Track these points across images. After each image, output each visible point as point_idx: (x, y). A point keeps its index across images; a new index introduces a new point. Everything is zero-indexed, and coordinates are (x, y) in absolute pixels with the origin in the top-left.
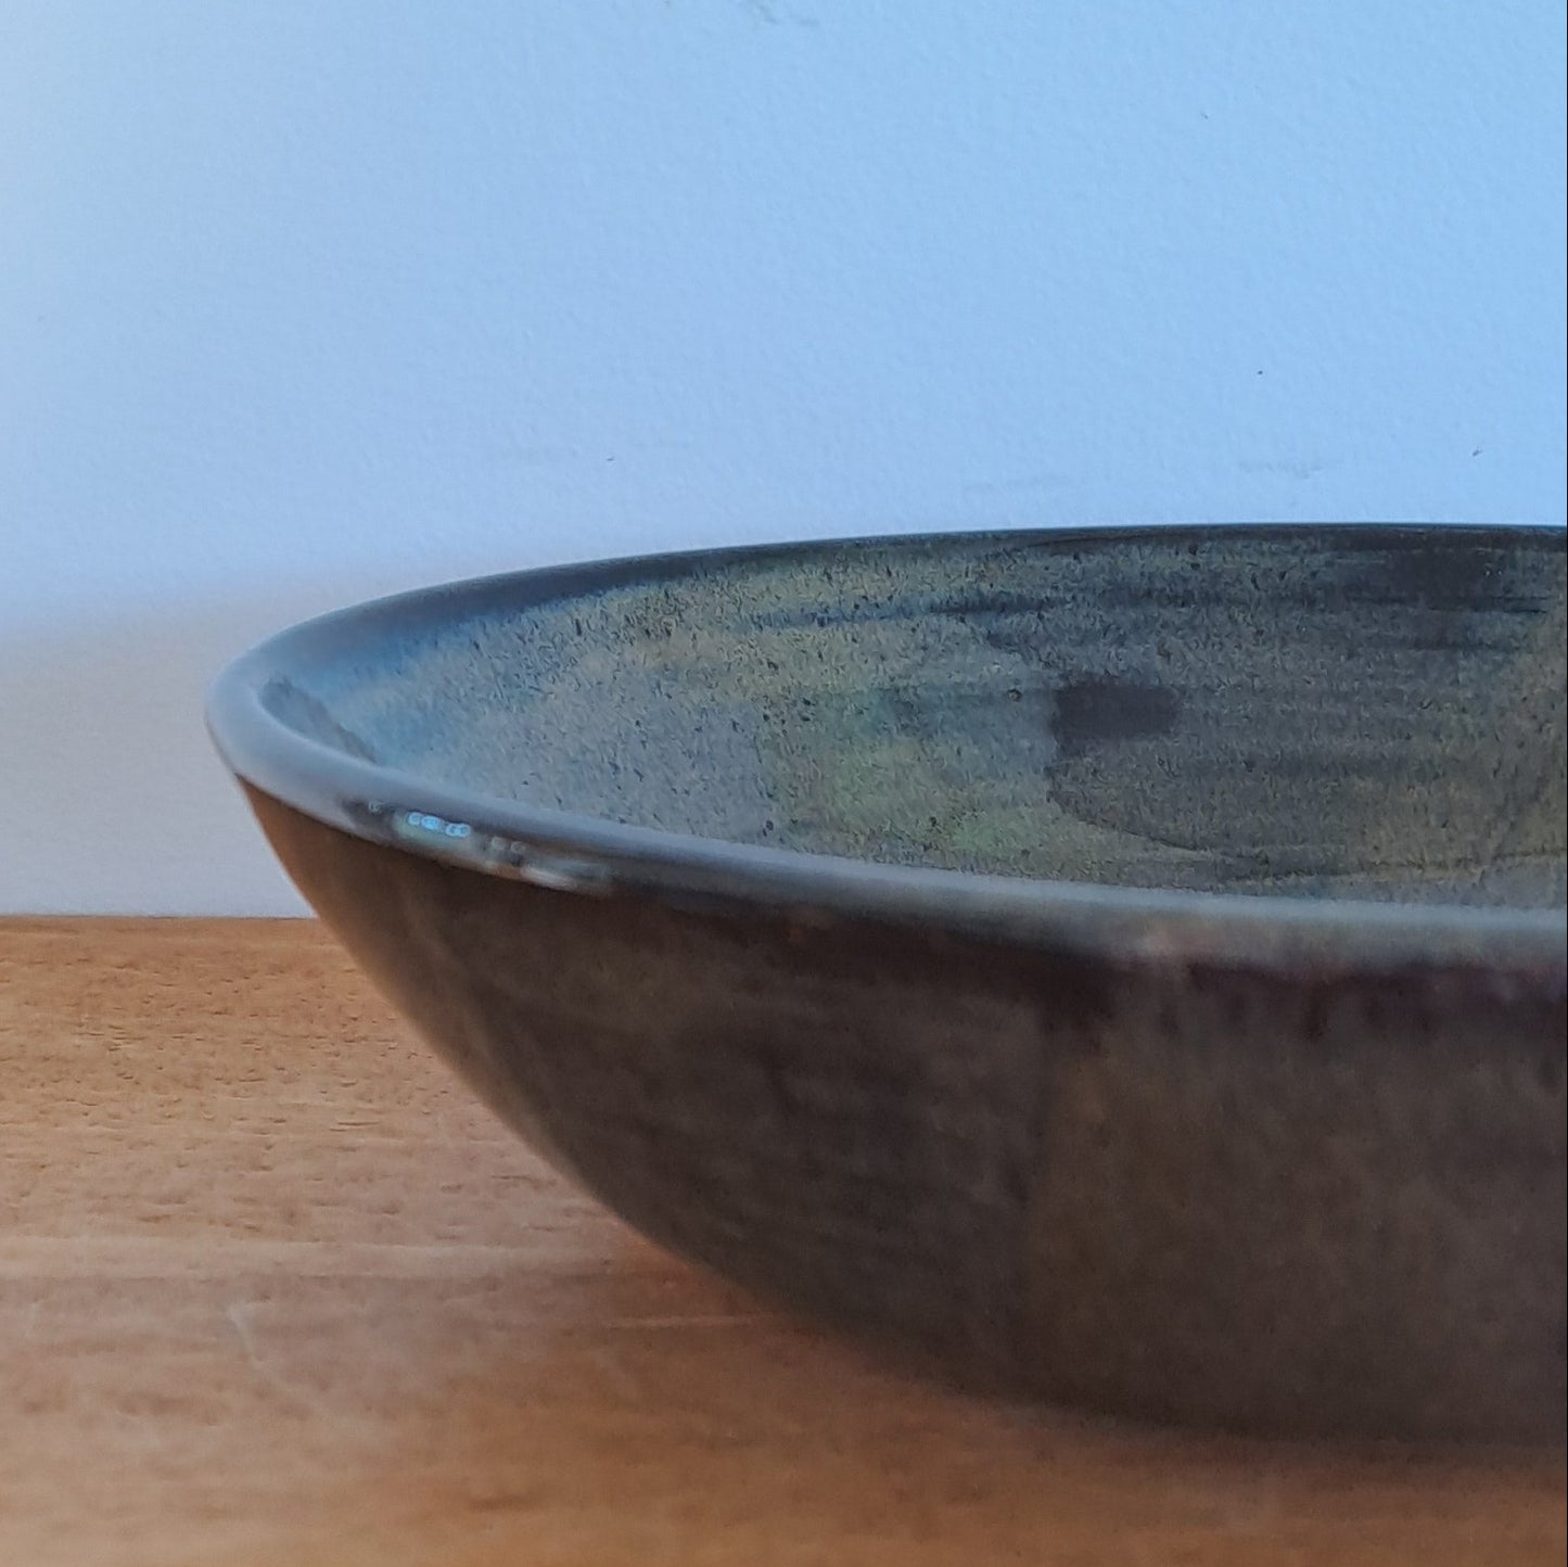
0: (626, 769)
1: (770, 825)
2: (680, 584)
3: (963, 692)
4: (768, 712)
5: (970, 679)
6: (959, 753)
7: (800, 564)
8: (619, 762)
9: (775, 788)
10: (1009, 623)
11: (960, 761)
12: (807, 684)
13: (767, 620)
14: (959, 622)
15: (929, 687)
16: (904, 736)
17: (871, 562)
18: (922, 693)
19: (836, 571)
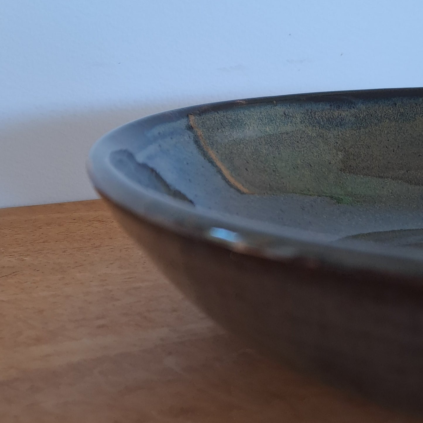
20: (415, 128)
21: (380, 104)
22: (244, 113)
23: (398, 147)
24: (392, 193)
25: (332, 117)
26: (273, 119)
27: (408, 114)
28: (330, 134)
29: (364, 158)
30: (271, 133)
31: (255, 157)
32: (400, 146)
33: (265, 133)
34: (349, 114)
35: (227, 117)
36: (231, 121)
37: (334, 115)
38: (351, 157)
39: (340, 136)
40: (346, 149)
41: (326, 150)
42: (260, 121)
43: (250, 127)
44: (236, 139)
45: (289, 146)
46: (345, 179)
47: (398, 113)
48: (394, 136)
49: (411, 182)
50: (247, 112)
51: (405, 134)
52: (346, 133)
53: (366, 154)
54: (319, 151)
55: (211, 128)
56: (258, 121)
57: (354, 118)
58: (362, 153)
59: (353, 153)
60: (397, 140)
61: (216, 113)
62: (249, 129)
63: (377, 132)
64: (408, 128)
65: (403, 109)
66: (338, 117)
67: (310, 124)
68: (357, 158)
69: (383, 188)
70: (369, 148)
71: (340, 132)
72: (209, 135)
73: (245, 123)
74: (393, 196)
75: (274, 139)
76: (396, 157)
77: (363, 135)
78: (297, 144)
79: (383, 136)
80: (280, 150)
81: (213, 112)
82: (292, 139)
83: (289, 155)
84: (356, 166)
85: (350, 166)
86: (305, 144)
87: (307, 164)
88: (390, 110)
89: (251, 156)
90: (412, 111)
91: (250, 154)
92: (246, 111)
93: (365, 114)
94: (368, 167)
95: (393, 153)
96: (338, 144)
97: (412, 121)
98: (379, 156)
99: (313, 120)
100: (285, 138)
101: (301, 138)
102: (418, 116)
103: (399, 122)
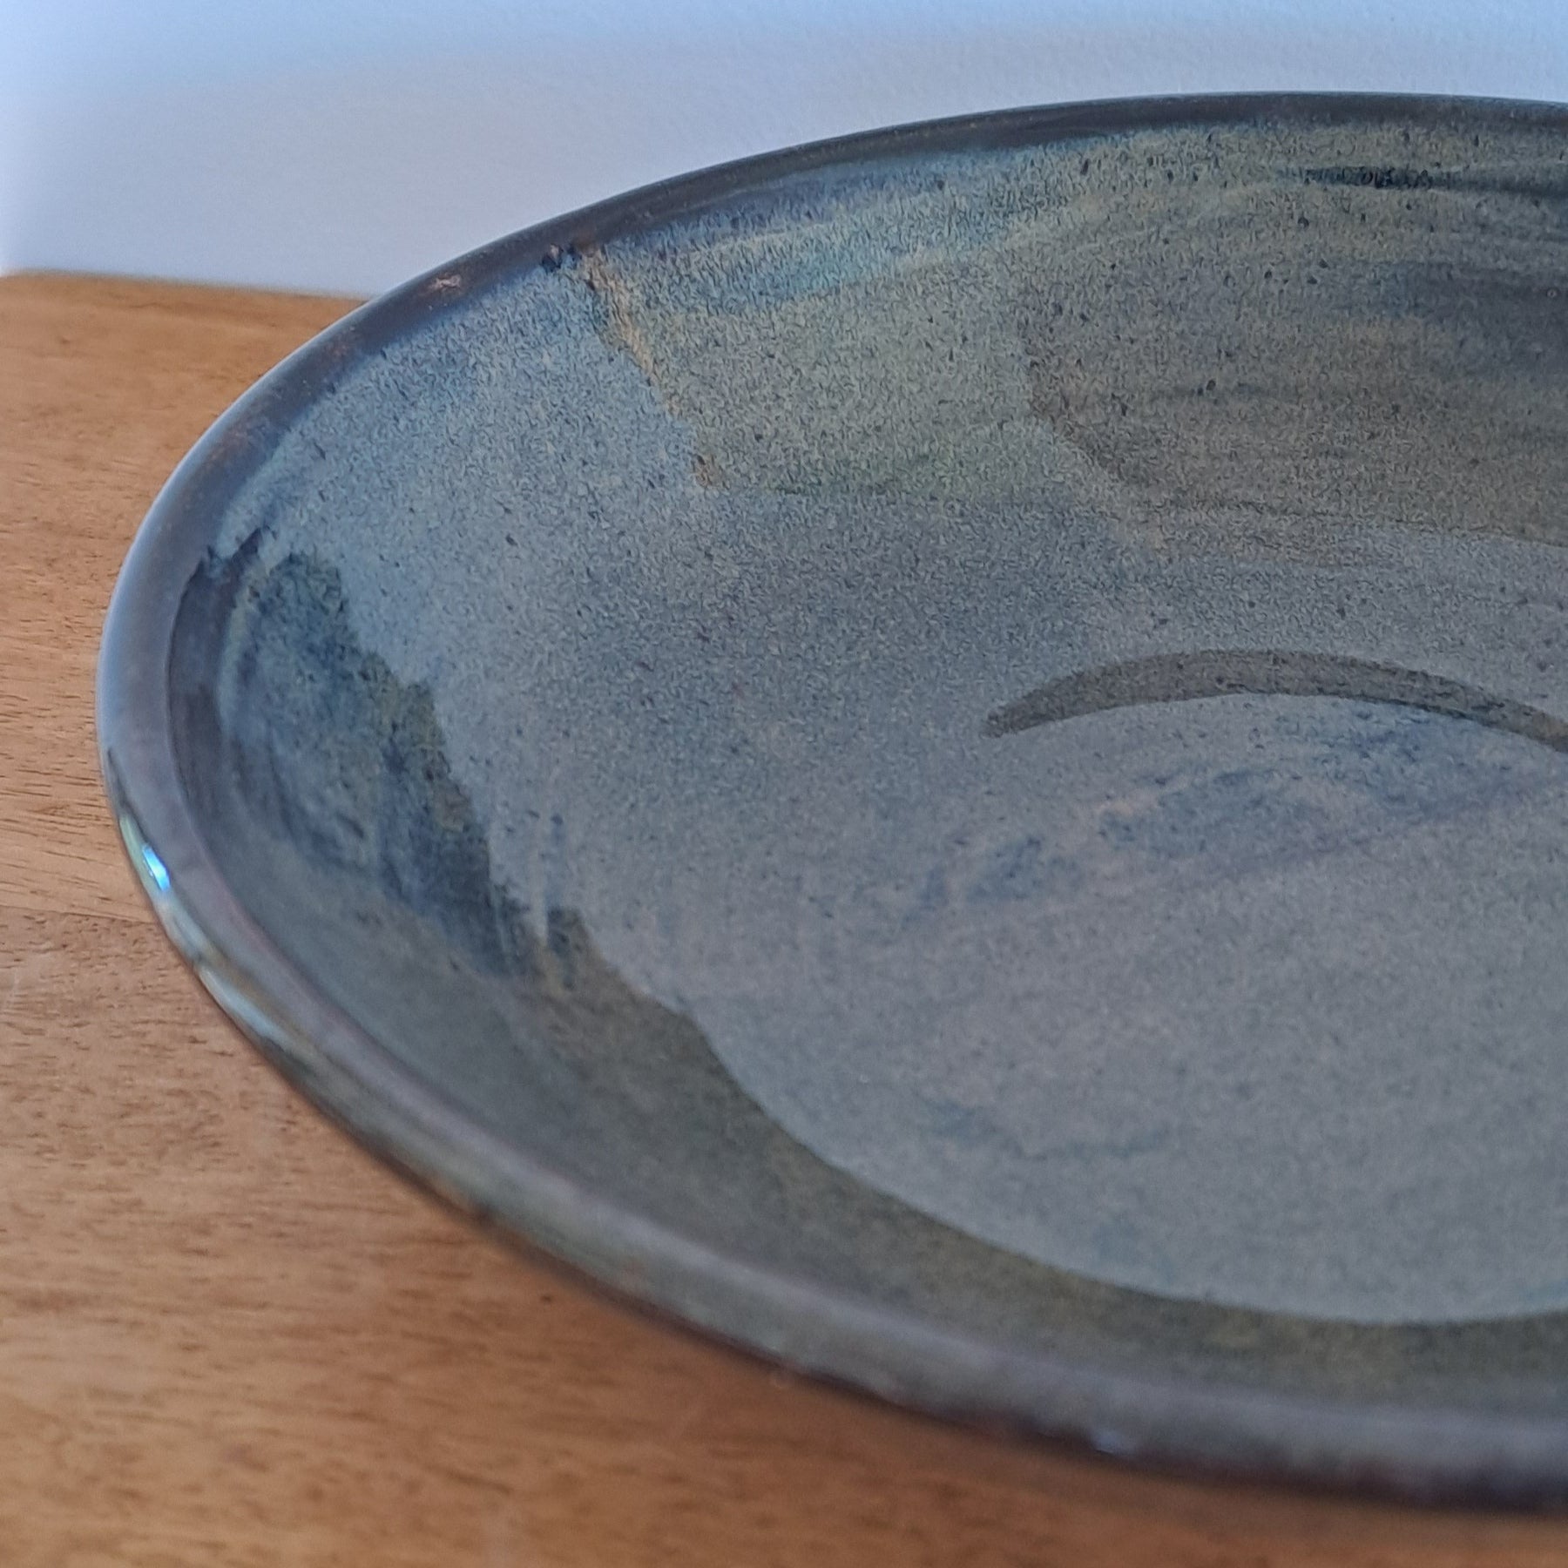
0: (1072, 312)
1: (1212, 384)
2: (1232, 128)
3: (1499, 278)
4: (1273, 269)
5: (1517, 267)
6: (1462, 343)
7: (1381, 121)
8: (1067, 306)
9: (1239, 348)
11: (1458, 354)
12: (1333, 245)
13: (1318, 175)
14: (1534, 207)
15: (1466, 268)
16: (1411, 316)
17: (1461, 127)
18: (1456, 273)
19: (1417, 133)
20: (1009, 263)
21: (892, 188)
22: (463, 326)
23: (965, 339)
24: (962, 514)
25: (743, 262)
26: (556, 317)
27: (982, 214)
28: (744, 328)
29: (863, 396)
30: (559, 372)
31: (527, 480)
32: (969, 335)
33: (543, 376)
34: (798, 243)
35: (415, 361)
36: (430, 372)
37: (749, 256)
38: (823, 400)
39: (777, 328)
40: (804, 372)
41: (741, 392)
42: (519, 335)
43: (491, 370)
44: (456, 435)
45: (623, 402)
46: (812, 484)
47: (951, 213)
48: (947, 300)
49: (1015, 464)
50: (473, 317)
51: (980, 291)
52: (795, 314)
53: (867, 379)
54: (718, 397)
55: (375, 425)
56: (511, 338)
57: (815, 255)
58: (853, 381)
59: (825, 384)
60: (958, 316)
61: (379, 358)
62: (489, 378)
63: (894, 295)
64: (988, 266)
65: (967, 197)
66: (764, 259)
67: (678, 305)
68: (843, 401)
69: (933, 498)
70: (873, 355)
71: (774, 313)
72: (375, 454)
73: (472, 361)
74: (968, 527)
75: (573, 389)
76: (960, 378)
77: (849, 310)
78: (648, 389)
79: (911, 306)
80: (600, 430)
81: (369, 358)
82: (627, 373)
83: (627, 441)
84: (841, 431)
85: (824, 433)
86: (673, 383)
87: (690, 458)
88: (927, 206)
89: (514, 482)
90: (995, 203)
91: (510, 476)
92: (471, 314)
93: (845, 231)
94: (878, 429)
95: (950, 364)
96: (775, 362)
97: (997, 241)
98: (909, 379)
99: (687, 286)
100: (605, 377)
101: (655, 362)
102: (1016, 220)
103: (959, 248)
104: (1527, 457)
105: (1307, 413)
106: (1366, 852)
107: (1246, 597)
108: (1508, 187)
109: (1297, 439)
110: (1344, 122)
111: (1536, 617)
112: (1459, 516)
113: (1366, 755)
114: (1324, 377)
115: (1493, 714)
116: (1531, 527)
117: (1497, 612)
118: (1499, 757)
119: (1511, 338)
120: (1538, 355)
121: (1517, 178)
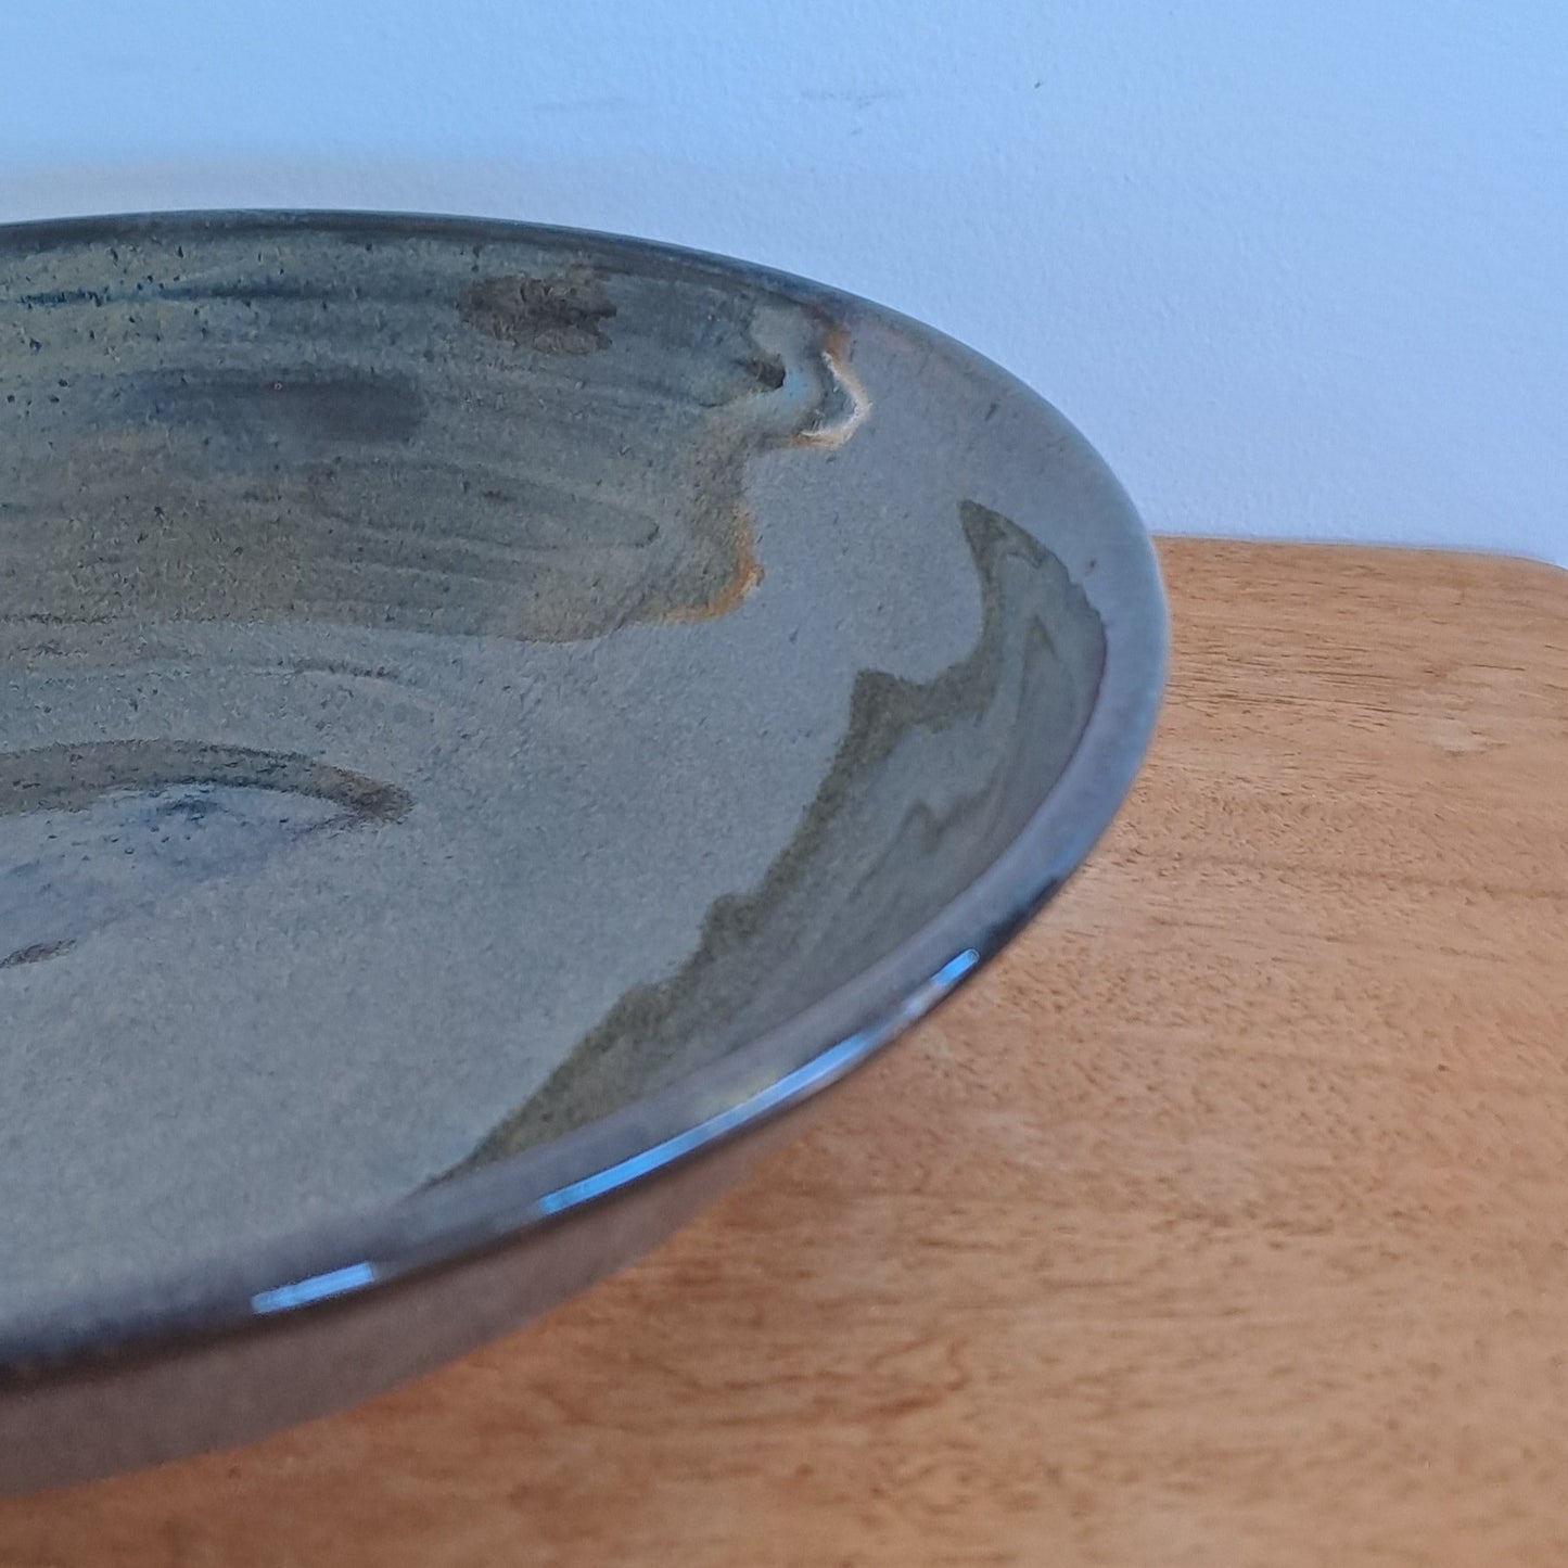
3: (228, 378)
4: (15, 392)
5: (241, 366)
6: (207, 442)
10: (295, 309)
11: (205, 452)
12: (68, 365)
13: (41, 299)
14: (245, 306)
15: (197, 371)
16: (155, 422)
17: (164, 242)
18: (188, 378)
19: (124, 250)
104: (284, 539)
105: (76, 524)
106: (151, 915)
107: (40, 704)
108: (219, 292)
109: (71, 550)
110: (54, 247)
111: (311, 683)
112: (232, 601)
113: (155, 829)
114: (84, 488)
115: (276, 776)
116: (297, 603)
117: (277, 683)
118: (278, 813)
119: (249, 432)
120: (276, 445)
121: (225, 283)
